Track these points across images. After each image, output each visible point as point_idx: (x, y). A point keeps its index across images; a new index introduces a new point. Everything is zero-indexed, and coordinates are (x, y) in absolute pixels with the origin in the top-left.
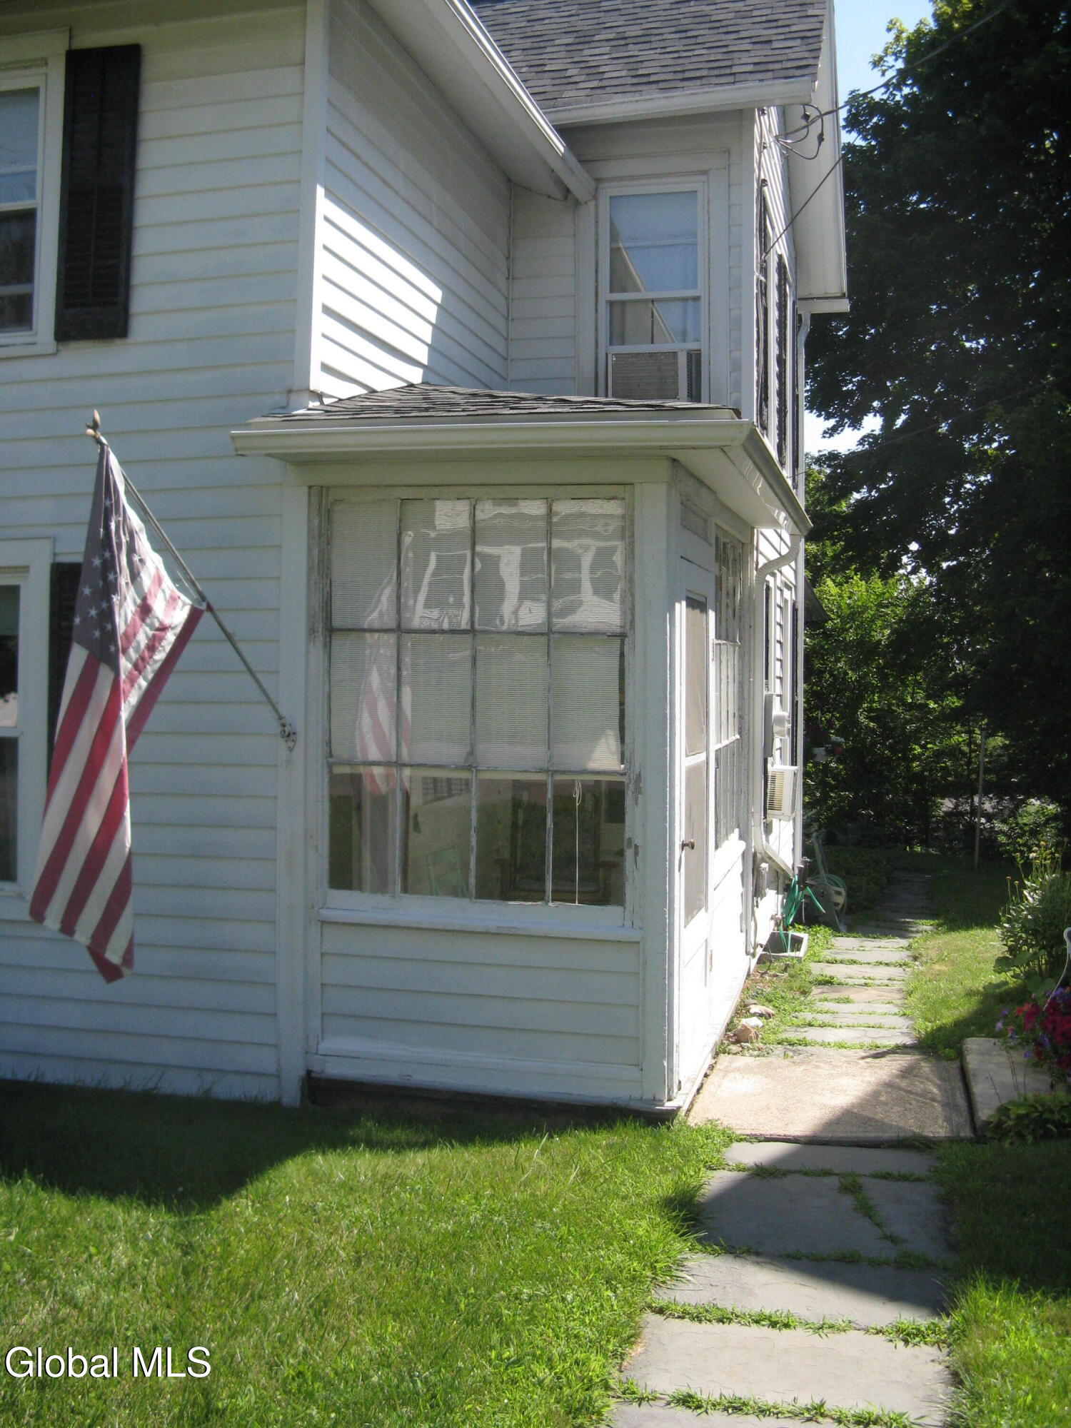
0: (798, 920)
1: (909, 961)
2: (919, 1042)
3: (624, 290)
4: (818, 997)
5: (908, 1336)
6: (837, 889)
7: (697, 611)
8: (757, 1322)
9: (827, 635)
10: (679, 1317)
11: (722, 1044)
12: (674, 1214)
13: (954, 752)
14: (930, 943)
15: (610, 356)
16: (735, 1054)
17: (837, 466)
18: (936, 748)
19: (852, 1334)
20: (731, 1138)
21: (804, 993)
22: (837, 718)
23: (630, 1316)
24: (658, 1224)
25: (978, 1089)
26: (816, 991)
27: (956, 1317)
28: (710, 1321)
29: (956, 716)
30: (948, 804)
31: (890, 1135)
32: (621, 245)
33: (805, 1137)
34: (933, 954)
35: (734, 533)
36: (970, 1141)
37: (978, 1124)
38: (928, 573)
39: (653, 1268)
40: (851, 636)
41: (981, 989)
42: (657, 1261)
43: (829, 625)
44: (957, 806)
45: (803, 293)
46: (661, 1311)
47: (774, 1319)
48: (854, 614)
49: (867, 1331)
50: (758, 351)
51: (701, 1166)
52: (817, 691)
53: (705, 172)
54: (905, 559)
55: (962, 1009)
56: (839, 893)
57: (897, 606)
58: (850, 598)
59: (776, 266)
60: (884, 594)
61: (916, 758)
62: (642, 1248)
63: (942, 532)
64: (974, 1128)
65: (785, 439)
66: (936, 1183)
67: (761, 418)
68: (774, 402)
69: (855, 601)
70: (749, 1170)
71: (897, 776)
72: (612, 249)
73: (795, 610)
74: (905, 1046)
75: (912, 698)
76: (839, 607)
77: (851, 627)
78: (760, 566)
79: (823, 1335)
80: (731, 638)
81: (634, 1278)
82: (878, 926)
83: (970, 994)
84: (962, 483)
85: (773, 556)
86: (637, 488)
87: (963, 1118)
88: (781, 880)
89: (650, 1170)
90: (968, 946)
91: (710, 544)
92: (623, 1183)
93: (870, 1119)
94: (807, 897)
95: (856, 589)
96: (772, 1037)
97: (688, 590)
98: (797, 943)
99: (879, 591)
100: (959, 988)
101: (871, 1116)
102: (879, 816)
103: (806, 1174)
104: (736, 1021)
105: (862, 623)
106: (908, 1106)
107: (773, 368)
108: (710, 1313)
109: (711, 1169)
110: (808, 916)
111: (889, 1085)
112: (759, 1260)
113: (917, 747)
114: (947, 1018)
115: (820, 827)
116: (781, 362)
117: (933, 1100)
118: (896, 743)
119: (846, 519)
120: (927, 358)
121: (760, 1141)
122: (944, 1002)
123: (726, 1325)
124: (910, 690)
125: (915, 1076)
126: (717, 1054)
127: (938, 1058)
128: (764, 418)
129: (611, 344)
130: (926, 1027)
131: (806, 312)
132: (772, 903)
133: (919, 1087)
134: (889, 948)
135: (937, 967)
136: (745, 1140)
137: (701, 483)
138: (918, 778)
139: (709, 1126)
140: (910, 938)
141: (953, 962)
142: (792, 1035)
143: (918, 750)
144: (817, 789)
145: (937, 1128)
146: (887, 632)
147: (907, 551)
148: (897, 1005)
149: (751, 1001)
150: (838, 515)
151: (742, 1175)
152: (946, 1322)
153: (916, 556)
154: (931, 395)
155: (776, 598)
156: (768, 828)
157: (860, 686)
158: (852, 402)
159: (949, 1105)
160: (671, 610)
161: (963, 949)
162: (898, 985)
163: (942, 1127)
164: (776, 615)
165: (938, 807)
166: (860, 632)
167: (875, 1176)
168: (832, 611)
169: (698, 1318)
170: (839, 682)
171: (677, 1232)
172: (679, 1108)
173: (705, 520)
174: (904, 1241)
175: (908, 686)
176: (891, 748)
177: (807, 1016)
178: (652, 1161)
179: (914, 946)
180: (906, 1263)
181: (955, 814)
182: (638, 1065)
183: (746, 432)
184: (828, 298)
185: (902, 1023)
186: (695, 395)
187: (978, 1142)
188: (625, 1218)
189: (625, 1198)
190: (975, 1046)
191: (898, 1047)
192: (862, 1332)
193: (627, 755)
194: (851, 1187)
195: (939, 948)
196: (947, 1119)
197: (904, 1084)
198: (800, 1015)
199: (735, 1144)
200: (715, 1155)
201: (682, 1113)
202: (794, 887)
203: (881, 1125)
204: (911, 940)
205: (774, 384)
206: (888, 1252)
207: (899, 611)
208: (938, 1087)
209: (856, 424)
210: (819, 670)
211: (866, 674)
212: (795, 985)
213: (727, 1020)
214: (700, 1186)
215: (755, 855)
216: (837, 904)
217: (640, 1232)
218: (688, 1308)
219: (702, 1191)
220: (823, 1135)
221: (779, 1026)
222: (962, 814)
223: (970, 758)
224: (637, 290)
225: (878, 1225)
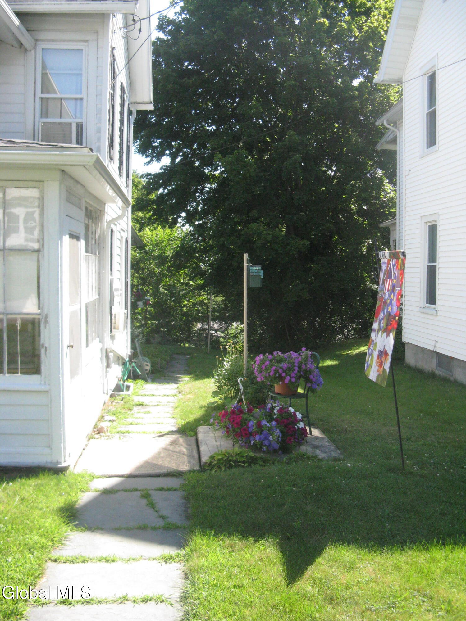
0: (129, 377)
1: (177, 394)
2: (179, 429)
3: (48, 92)
4: (136, 411)
5: (167, 560)
6: (147, 363)
7: (75, 240)
8: (100, 561)
9: (146, 253)
10: (64, 563)
11: (92, 435)
12: (64, 514)
13: (202, 303)
14: (186, 386)
15: (40, 123)
16: (98, 439)
17: (150, 179)
18: (193, 301)
19: (142, 561)
20: (93, 477)
21: (130, 410)
22: (150, 289)
23: (39, 565)
24: (55, 520)
25: (202, 448)
26: (135, 409)
27: (187, 549)
28: (78, 563)
29: (201, 288)
30: (199, 325)
31: (164, 471)
32: (48, 72)
33: (127, 474)
34: (188, 390)
35: (96, 206)
36: (199, 471)
37: (202, 463)
38: (190, 226)
39: (52, 541)
40: (156, 253)
41: (206, 405)
42: (54, 537)
43: (147, 248)
44: (203, 326)
45: (133, 100)
46: (55, 561)
47: (107, 559)
48: (158, 244)
49: (149, 559)
50: (109, 124)
51: (78, 491)
52: (142, 277)
53: (87, 41)
54: (179, 220)
55: (198, 414)
56: (148, 365)
57: (177, 240)
58: (156, 237)
59: (120, 87)
60: (171, 235)
61: (185, 306)
62: (47, 532)
63: (196, 209)
64: (200, 466)
65: (122, 165)
66: (183, 491)
67: (110, 154)
68: (117, 147)
69: (158, 238)
70: (100, 491)
71: (177, 314)
72: (42, 74)
73: (127, 241)
74: (173, 431)
75: (183, 280)
76: (151, 241)
77: (157, 249)
78: (108, 221)
79: (129, 563)
80: (93, 252)
81: (43, 547)
82: (165, 379)
83: (201, 407)
84: (204, 187)
85: (115, 216)
86: (46, 183)
87: (196, 462)
88: (121, 360)
89: (54, 495)
90: (202, 386)
91: (82, 210)
92: (41, 502)
93: (156, 465)
94: (133, 367)
95: (159, 232)
96: (114, 430)
97: (69, 230)
98: (128, 387)
99: (169, 234)
100: (196, 404)
101: (157, 463)
102: (169, 331)
103: (126, 491)
104: (98, 424)
105: (161, 247)
106: (173, 458)
107: (117, 133)
108: (79, 559)
109: (83, 492)
110: (134, 376)
111: (165, 449)
112: (103, 532)
113: (185, 301)
114: (191, 418)
115: (143, 336)
116: (121, 130)
117: (184, 454)
118: (176, 299)
119: (153, 202)
120: (190, 133)
121: (107, 478)
122: (190, 412)
123: (86, 563)
124: (182, 276)
125: (177, 444)
126: (89, 439)
127: (187, 436)
128: (112, 155)
129: (41, 117)
130: (182, 422)
131: (134, 109)
132: (117, 371)
133: (178, 449)
134: (169, 388)
135: (189, 396)
136: (100, 477)
137: (77, 182)
138: (185, 314)
139: (84, 472)
140: (178, 383)
141: (195, 394)
142: (123, 429)
143: (186, 302)
144: (142, 319)
145: (185, 467)
146: (172, 251)
147: (180, 217)
148: (170, 414)
149: (106, 414)
150: (150, 200)
151: (98, 493)
152: (182, 552)
153: (185, 218)
154: (191, 149)
155: (116, 236)
156: (113, 338)
157: (160, 275)
158: (157, 151)
159: (190, 456)
160: (61, 239)
161: (200, 388)
162: (171, 405)
163: (186, 466)
164: (116, 243)
165: (195, 327)
166: (160, 251)
167: (157, 490)
168: (148, 242)
169: (73, 562)
170: (152, 273)
171: (64, 522)
172: (69, 466)
173: (80, 199)
174: (168, 517)
175: (181, 275)
176: (174, 301)
177: (130, 420)
178: (56, 490)
179: (179, 387)
180: (168, 528)
181: (202, 329)
182: (49, 447)
183: (95, 158)
184: (144, 103)
185: (172, 421)
186: (79, 141)
187: (202, 471)
188: (40, 519)
189: (41, 509)
190: (202, 430)
191: (169, 432)
192: (147, 560)
193: (41, 306)
194: (146, 495)
195: (190, 388)
196: (189, 462)
197: (171, 448)
198: (128, 420)
199: (95, 480)
200: (85, 485)
201: (71, 468)
202: (127, 363)
203: (160, 467)
204: (178, 385)
205: (117, 140)
206: (161, 523)
207: (178, 242)
208: (186, 449)
209: (158, 160)
210: (142, 268)
211: (163, 270)
212: (126, 406)
213: (94, 424)
214: (77, 501)
215: (106, 350)
216: (147, 370)
217: (47, 524)
218: (68, 558)
219: (79, 502)
220: (134, 473)
221: (117, 425)
222: (204, 330)
223: (208, 306)
224: (55, 93)
225: (156, 511)
